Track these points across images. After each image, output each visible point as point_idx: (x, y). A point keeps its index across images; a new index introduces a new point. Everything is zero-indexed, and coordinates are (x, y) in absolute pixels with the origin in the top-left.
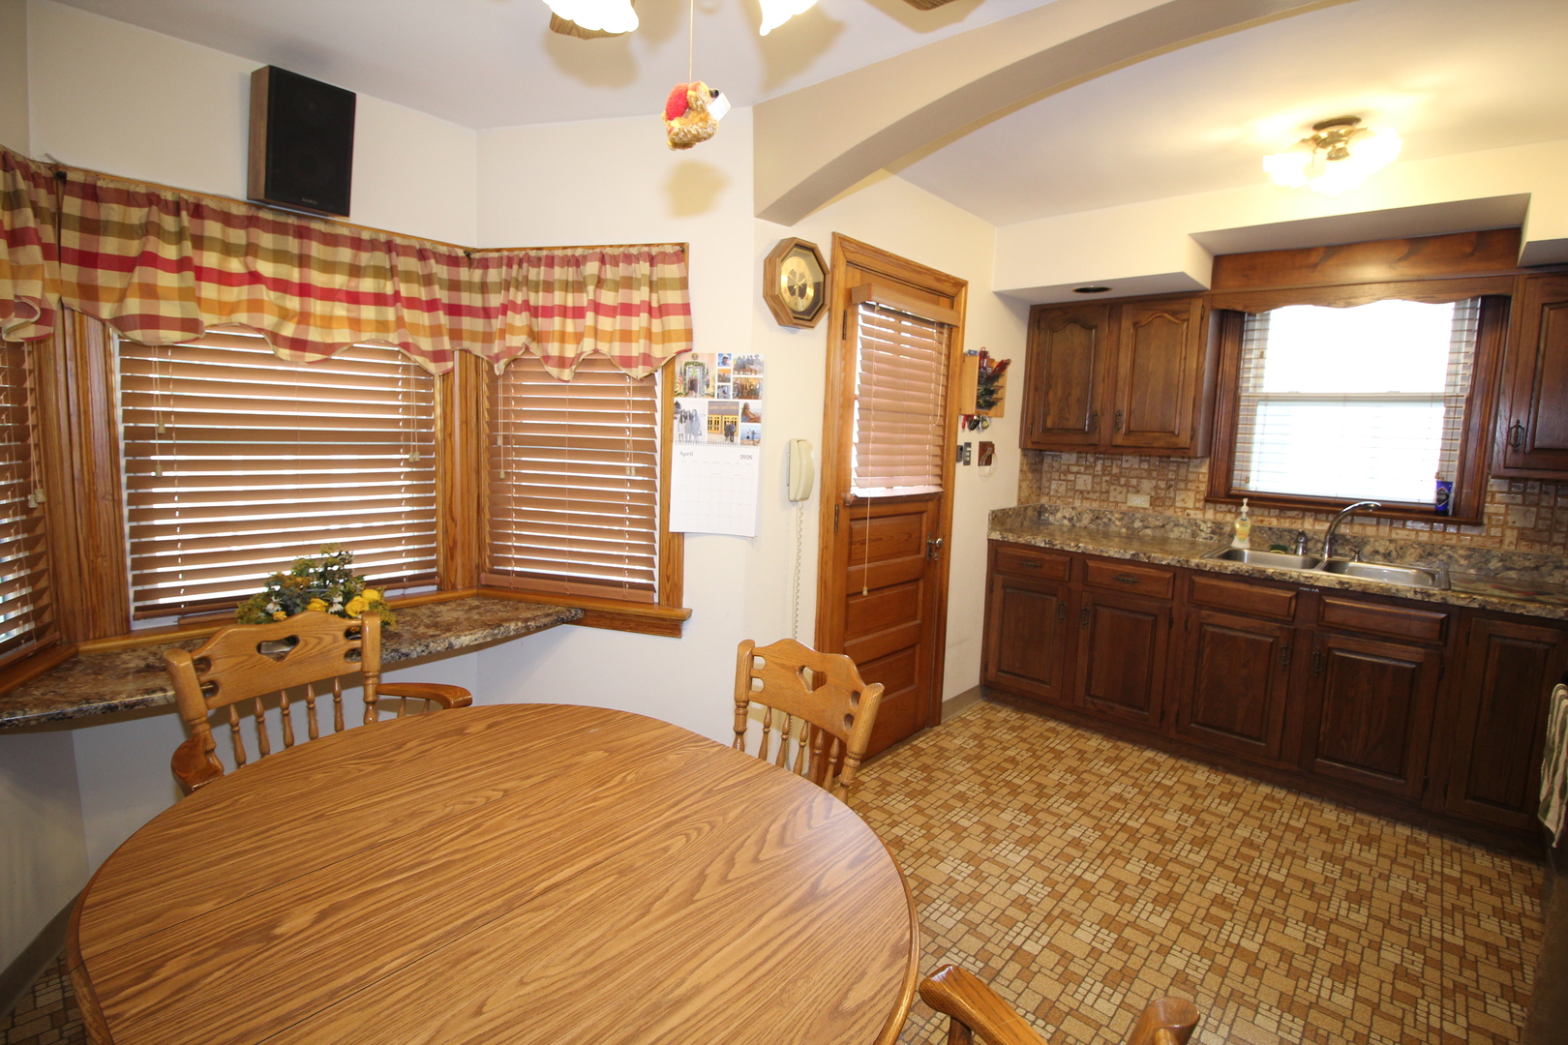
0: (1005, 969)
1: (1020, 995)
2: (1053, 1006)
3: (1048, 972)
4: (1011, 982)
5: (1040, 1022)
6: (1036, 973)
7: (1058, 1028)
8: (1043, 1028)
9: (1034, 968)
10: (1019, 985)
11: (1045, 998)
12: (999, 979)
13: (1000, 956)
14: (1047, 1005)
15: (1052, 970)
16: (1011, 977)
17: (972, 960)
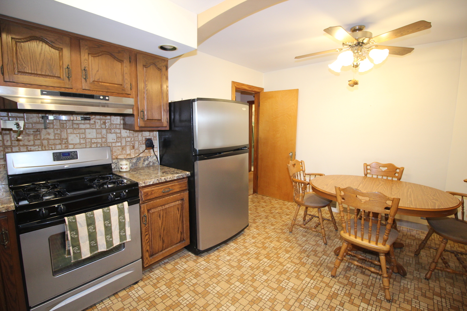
0: (294, 302)
1: (289, 294)
2: (279, 291)
3: (280, 302)
4: (292, 298)
5: (284, 286)
6: (284, 301)
7: (279, 285)
8: (283, 285)
9: (284, 303)
10: (290, 297)
11: (282, 293)
12: (296, 298)
13: (296, 307)
14: (281, 292)
15: (278, 302)
16: (292, 299)
17: (305, 305)
